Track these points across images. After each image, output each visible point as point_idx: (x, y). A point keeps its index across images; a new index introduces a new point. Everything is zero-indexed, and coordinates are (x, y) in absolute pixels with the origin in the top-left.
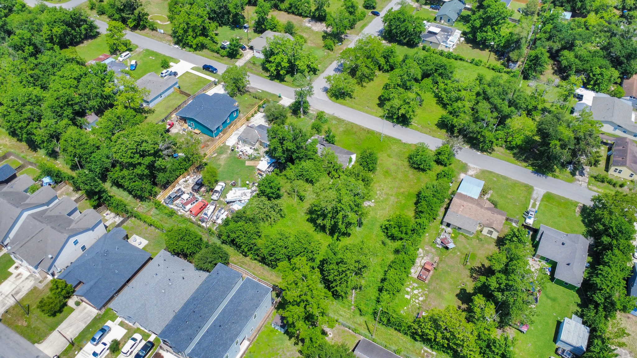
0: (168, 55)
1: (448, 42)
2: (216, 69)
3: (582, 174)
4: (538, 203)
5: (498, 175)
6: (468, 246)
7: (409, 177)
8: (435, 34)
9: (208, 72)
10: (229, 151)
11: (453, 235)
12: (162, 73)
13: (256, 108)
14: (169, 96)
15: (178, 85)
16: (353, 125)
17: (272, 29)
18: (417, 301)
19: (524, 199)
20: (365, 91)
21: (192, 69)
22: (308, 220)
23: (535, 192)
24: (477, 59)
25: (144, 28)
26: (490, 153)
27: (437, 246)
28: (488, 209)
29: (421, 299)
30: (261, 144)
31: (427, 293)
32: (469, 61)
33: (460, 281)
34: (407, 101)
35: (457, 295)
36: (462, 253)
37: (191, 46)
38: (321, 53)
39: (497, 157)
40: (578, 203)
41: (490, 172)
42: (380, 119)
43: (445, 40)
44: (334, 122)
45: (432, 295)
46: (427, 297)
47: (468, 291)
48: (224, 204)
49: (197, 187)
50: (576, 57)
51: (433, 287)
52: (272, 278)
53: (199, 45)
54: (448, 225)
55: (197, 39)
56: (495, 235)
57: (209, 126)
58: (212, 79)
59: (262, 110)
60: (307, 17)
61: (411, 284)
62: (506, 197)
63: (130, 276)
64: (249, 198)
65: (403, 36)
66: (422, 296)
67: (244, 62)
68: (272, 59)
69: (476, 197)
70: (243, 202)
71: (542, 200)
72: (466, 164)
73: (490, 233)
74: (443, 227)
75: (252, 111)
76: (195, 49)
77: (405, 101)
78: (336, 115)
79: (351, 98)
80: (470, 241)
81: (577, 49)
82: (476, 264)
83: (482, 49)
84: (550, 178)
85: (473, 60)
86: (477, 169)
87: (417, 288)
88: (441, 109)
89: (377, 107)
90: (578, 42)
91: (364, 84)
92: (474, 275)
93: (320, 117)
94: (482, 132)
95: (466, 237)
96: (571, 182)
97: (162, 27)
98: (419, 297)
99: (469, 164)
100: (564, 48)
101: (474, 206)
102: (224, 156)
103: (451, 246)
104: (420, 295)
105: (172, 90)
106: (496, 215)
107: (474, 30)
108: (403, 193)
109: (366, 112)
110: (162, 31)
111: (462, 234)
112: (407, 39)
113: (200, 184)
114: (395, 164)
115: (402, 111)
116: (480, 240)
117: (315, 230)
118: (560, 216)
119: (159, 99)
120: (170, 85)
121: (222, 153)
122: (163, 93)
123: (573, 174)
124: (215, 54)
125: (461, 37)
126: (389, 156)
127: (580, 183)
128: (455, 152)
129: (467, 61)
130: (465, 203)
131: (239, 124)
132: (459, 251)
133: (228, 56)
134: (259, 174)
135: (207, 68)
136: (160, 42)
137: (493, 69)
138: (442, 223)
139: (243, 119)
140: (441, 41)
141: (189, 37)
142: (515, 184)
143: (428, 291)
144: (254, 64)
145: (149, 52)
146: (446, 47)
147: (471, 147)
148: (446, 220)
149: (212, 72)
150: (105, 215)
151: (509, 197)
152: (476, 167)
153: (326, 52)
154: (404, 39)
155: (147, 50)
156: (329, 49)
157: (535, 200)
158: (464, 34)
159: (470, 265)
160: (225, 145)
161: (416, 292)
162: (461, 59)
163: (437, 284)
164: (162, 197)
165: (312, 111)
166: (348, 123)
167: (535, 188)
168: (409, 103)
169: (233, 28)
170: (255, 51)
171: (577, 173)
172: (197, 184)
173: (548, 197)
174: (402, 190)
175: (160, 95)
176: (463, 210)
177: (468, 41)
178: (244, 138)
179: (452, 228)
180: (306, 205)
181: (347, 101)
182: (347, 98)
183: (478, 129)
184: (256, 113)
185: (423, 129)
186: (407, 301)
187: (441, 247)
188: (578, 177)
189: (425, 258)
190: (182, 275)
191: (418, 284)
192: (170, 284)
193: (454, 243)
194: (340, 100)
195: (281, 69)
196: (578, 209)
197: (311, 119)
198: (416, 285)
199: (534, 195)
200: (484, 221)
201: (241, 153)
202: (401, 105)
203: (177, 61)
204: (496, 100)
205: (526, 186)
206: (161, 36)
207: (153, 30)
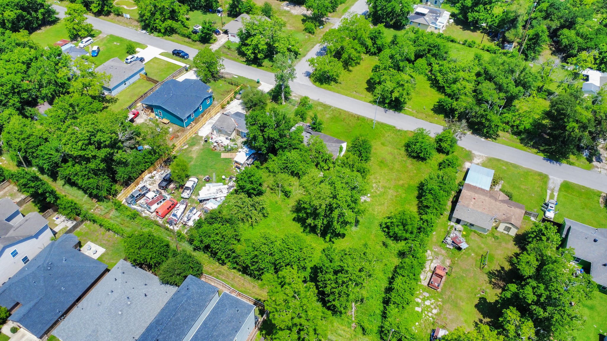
0: (134, 41)
1: (437, 23)
2: (187, 55)
3: (599, 158)
4: (556, 194)
5: (507, 163)
6: (483, 246)
7: (407, 167)
8: (423, 15)
9: (178, 58)
10: (202, 143)
11: (464, 233)
12: (127, 59)
13: (232, 94)
14: (134, 83)
15: (144, 71)
16: (340, 112)
17: (248, 13)
18: (430, 314)
19: (539, 189)
20: (351, 75)
21: (161, 54)
22: (294, 219)
23: (551, 181)
24: (470, 41)
25: (108, 13)
26: (495, 139)
27: (448, 246)
28: (503, 201)
29: (435, 311)
30: (239, 133)
31: (441, 304)
32: (461, 43)
33: (479, 288)
34: (401, 83)
35: (476, 306)
36: (476, 254)
37: (160, 31)
38: (302, 36)
39: (503, 144)
40: (601, 192)
41: (498, 160)
42: (370, 104)
43: (434, 21)
44: (320, 108)
45: (447, 306)
46: (441, 308)
47: (488, 301)
48: (196, 203)
49: (164, 184)
50: (578, 34)
51: (447, 297)
52: (254, 290)
53: (168, 28)
54: (458, 221)
55: (166, 23)
56: (513, 232)
57: (179, 115)
58: (183, 65)
59: (238, 96)
61: (421, 294)
62: (519, 188)
63: (80, 294)
64: (226, 195)
65: (389, 18)
66: (435, 308)
67: (219, 46)
68: (248, 41)
69: (488, 188)
70: (218, 199)
71: (560, 190)
72: (470, 152)
73: (508, 229)
74: (452, 224)
75: (228, 98)
76: (164, 34)
77: (398, 83)
78: (322, 100)
79: (337, 83)
80: (484, 240)
81: (578, 26)
82: (495, 267)
83: (473, 31)
84: (564, 164)
85: (466, 41)
86: (482, 156)
87: (428, 298)
88: (436, 93)
89: (365, 92)
90: (580, 20)
91: (350, 68)
92: (493, 280)
93: (304, 102)
94: (487, 115)
95: (479, 235)
96: (589, 169)
97: (129, 12)
98: (432, 309)
99: (473, 152)
100: (562, 27)
101: (487, 198)
102: (196, 148)
103: (464, 246)
104: (432, 307)
105: (138, 76)
106: (513, 208)
107: (464, 10)
108: (402, 186)
109: (354, 97)
110: (128, 16)
112: (394, 20)
113: (168, 180)
114: (391, 153)
115: (396, 95)
116: (496, 238)
117: (304, 231)
118: (583, 208)
119: (123, 87)
120: (135, 71)
121: (194, 145)
122: (128, 79)
123: (590, 160)
124: (187, 39)
125: (450, 19)
126: (383, 144)
127: (599, 170)
128: (457, 138)
129: (459, 43)
130: (476, 195)
131: (213, 112)
132: (474, 252)
133: (200, 41)
134: (237, 167)
135: (177, 53)
136: (125, 28)
137: (488, 51)
138: (450, 219)
139: (218, 107)
140: (430, 23)
141: (157, 21)
142: (527, 173)
143: (442, 302)
144: (229, 49)
145: (113, 38)
146: (436, 28)
147: (473, 133)
148: (456, 215)
149: (183, 57)
150: (54, 218)
151: (523, 187)
152: (481, 154)
153: (307, 35)
154: (391, 21)
155: (111, 36)
156: (310, 32)
157: (553, 190)
158: (453, 15)
159: (487, 269)
160: (197, 136)
161: (428, 303)
162: (452, 41)
163: (452, 293)
164: (123, 196)
165: (295, 96)
166: (335, 110)
167: (550, 177)
168: (403, 85)
169: (205, 13)
170: (229, 35)
171: (594, 159)
172: (164, 180)
173: (566, 187)
174: (401, 182)
175: (124, 82)
176: (475, 203)
177: (458, 22)
178: (219, 127)
179: (462, 225)
180: (292, 203)
181: (333, 86)
182: (333, 83)
183: (482, 112)
184: (232, 100)
185: (418, 114)
186: (419, 315)
187: (452, 247)
188: (595, 163)
189: (434, 261)
190: (144, 291)
191: (430, 293)
192: (129, 303)
193: (467, 242)
194: (325, 85)
195: (259, 52)
196: (601, 200)
197: (294, 105)
198: (427, 295)
199: (551, 185)
200: (500, 216)
201: (215, 144)
202: (394, 88)
203: (143, 47)
204: (502, 80)
205: (540, 174)
206: (127, 21)
207: (118, 15)
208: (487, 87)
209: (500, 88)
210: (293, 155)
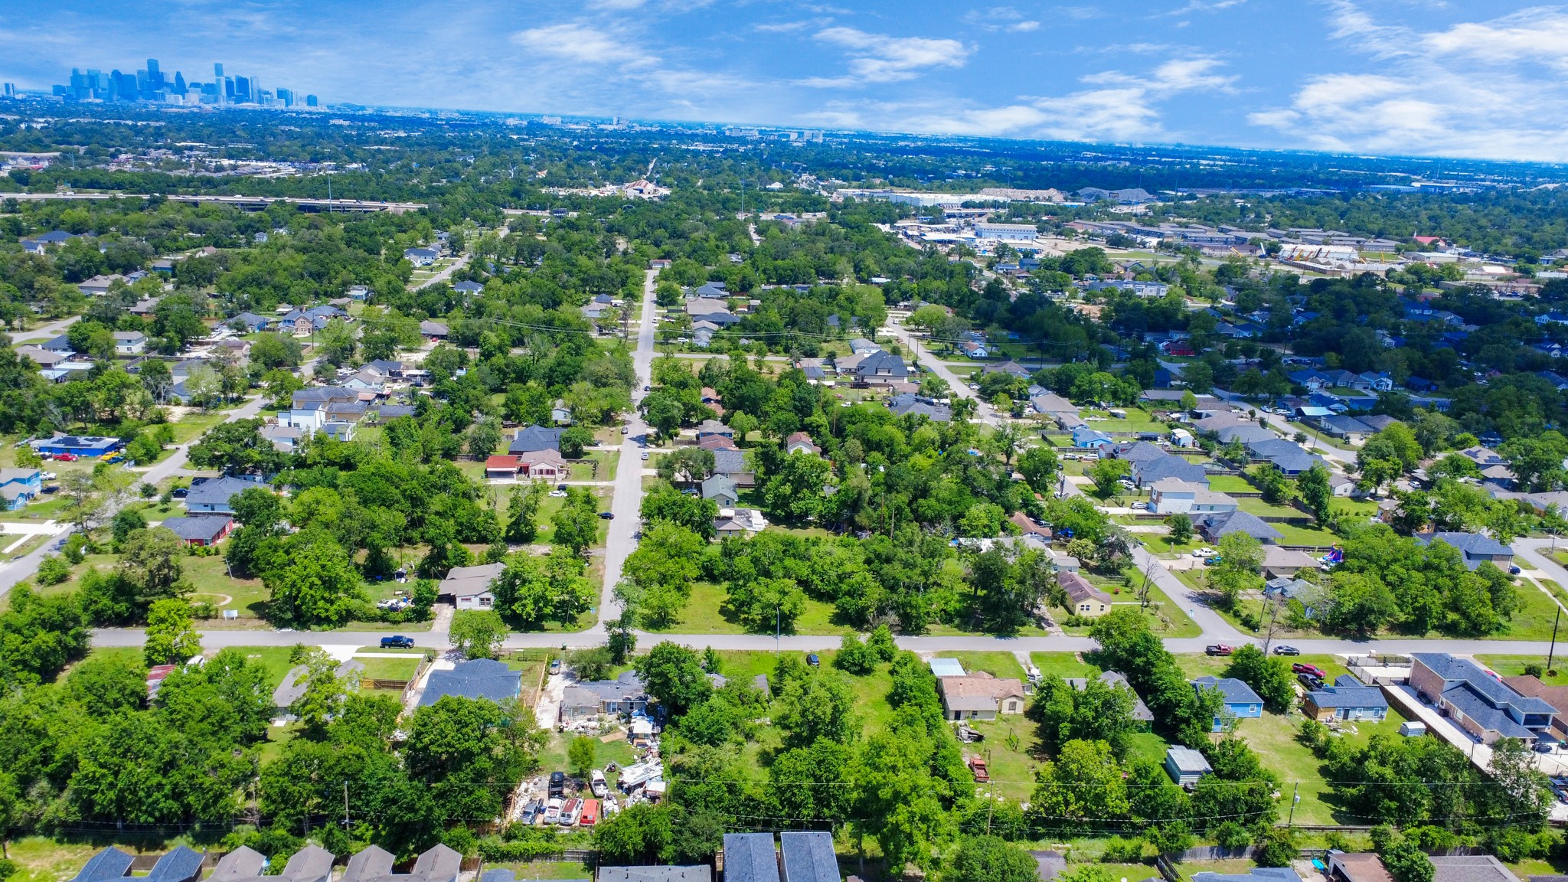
3: (1050, 625)
4: (1032, 664)
5: (964, 651)
6: (1000, 730)
11: (972, 726)
19: (1012, 665)
23: (1018, 656)
33: (1027, 768)
35: (1033, 780)
36: (999, 739)
40: (1074, 652)
41: (952, 651)
50: (938, 500)
51: (1002, 785)
54: (958, 715)
56: (1020, 708)
62: (993, 666)
66: (999, 797)
69: (963, 673)
71: (1033, 661)
72: (913, 653)
73: (1013, 706)
74: (952, 722)
80: (996, 726)
81: (934, 492)
82: (1027, 745)
84: (1020, 637)
86: (931, 651)
87: (985, 792)
90: (933, 484)
95: (988, 723)
96: (1046, 635)
99: (916, 651)
106: (1006, 681)
111: (982, 722)
116: (1007, 720)
123: (1040, 627)
127: (1056, 633)
130: (959, 681)
132: (994, 739)
138: (946, 718)
142: (988, 656)
157: (1026, 664)
167: (1014, 652)
171: (1044, 625)
173: (1037, 657)
176: (963, 689)
185: (819, 632)
188: (1048, 628)
191: (983, 786)
196: (1079, 658)
199: (1020, 660)
200: (997, 693)
205: (1003, 653)
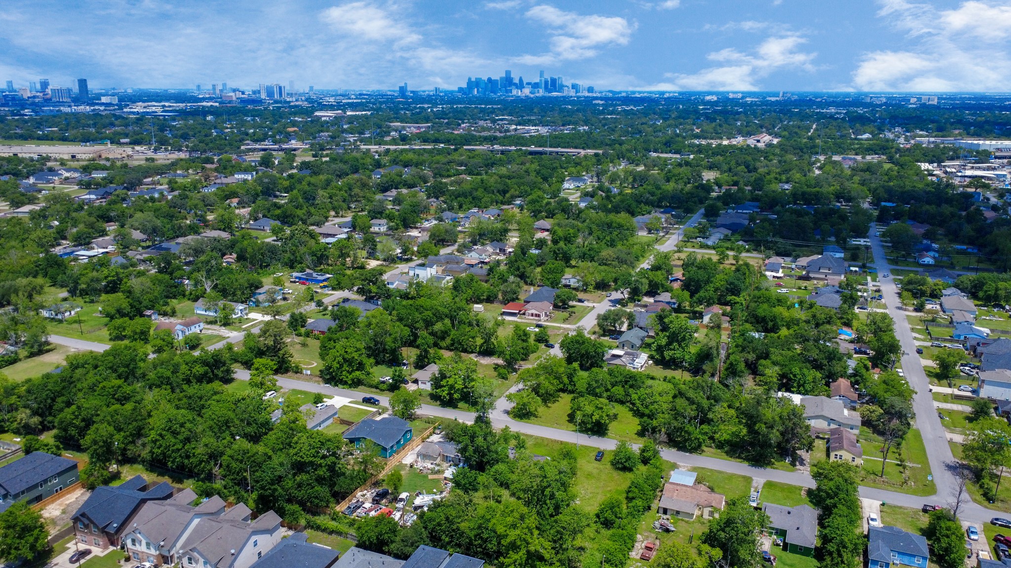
0: (319, 393)
1: (635, 363)
2: (377, 402)
3: (802, 463)
4: (759, 490)
5: (712, 470)
6: (690, 529)
7: (614, 477)
8: (619, 357)
9: (368, 404)
10: (408, 469)
11: (672, 520)
12: (317, 407)
13: (431, 430)
14: (328, 426)
15: (336, 416)
16: (542, 439)
17: (435, 363)
20: (551, 411)
21: (350, 403)
23: (754, 481)
24: (669, 376)
25: (287, 371)
26: (700, 453)
27: (657, 530)
28: (706, 492)
30: (446, 458)
34: (600, 406)
36: (685, 536)
37: (345, 383)
38: (496, 381)
39: (708, 456)
42: (573, 432)
43: (631, 362)
44: (523, 438)
49: (377, 499)
53: (355, 380)
54: (665, 511)
55: (353, 374)
56: (717, 516)
57: (383, 445)
58: (374, 410)
59: (437, 431)
60: (472, 352)
61: (633, 564)
68: (443, 383)
69: (691, 484)
71: (763, 487)
73: (712, 514)
74: (660, 515)
75: (427, 432)
76: (350, 386)
77: (597, 407)
78: (523, 431)
79: (536, 417)
80: (692, 526)
83: (673, 369)
84: (769, 469)
85: (666, 378)
88: (638, 419)
89: (567, 424)
91: (549, 405)
93: (506, 433)
95: (687, 522)
96: (792, 471)
97: (308, 369)
100: (759, 358)
101: (689, 491)
102: (402, 472)
103: (671, 529)
105: (331, 421)
106: (713, 496)
107: (660, 349)
109: (556, 428)
110: (309, 372)
111: (682, 520)
113: (380, 496)
115: (596, 417)
116: (703, 524)
118: (785, 498)
119: (319, 429)
120: (328, 416)
122: (323, 422)
123: (793, 464)
124: (374, 390)
125: (648, 360)
126: (588, 462)
129: (659, 380)
130: (678, 487)
131: (414, 443)
132: (682, 534)
133: (389, 390)
134: (445, 484)
135: (367, 401)
136: (307, 383)
138: (658, 512)
139: (417, 440)
140: (626, 363)
141: (344, 373)
142: (731, 477)
144: (421, 395)
145: (296, 392)
146: (634, 368)
147: (678, 450)
148: (662, 505)
149: (373, 403)
151: (727, 487)
152: (686, 465)
153: (500, 381)
155: (294, 390)
156: (503, 378)
157: (756, 488)
158: (651, 357)
160: (402, 463)
162: (652, 378)
164: (339, 509)
166: (537, 438)
167: (754, 478)
168: (602, 408)
169: (390, 366)
170: (420, 383)
171: (797, 463)
172: (377, 496)
173: (769, 485)
175: (319, 425)
176: (678, 494)
177: (657, 362)
178: (424, 453)
179: (670, 516)
181: (533, 420)
182: (532, 417)
184: (431, 435)
185: (622, 439)
187: (660, 531)
188: (799, 467)
189: (645, 542)
191: (642, 563)
193: (675, 527)
194: (524, 420)
195: (455, 392)
196: (803, 493)
198: (639, 564)
199: (754, 484)
200: (703, 503)
201: (421, 469)
202: (594, 412)
203: (331, 397)
204: (691, 394)
205: (744, 477)
206: (308, 378)
207: (296, 372)
208: (681, 403)
209: (691, 402)
210: (500, 467)
